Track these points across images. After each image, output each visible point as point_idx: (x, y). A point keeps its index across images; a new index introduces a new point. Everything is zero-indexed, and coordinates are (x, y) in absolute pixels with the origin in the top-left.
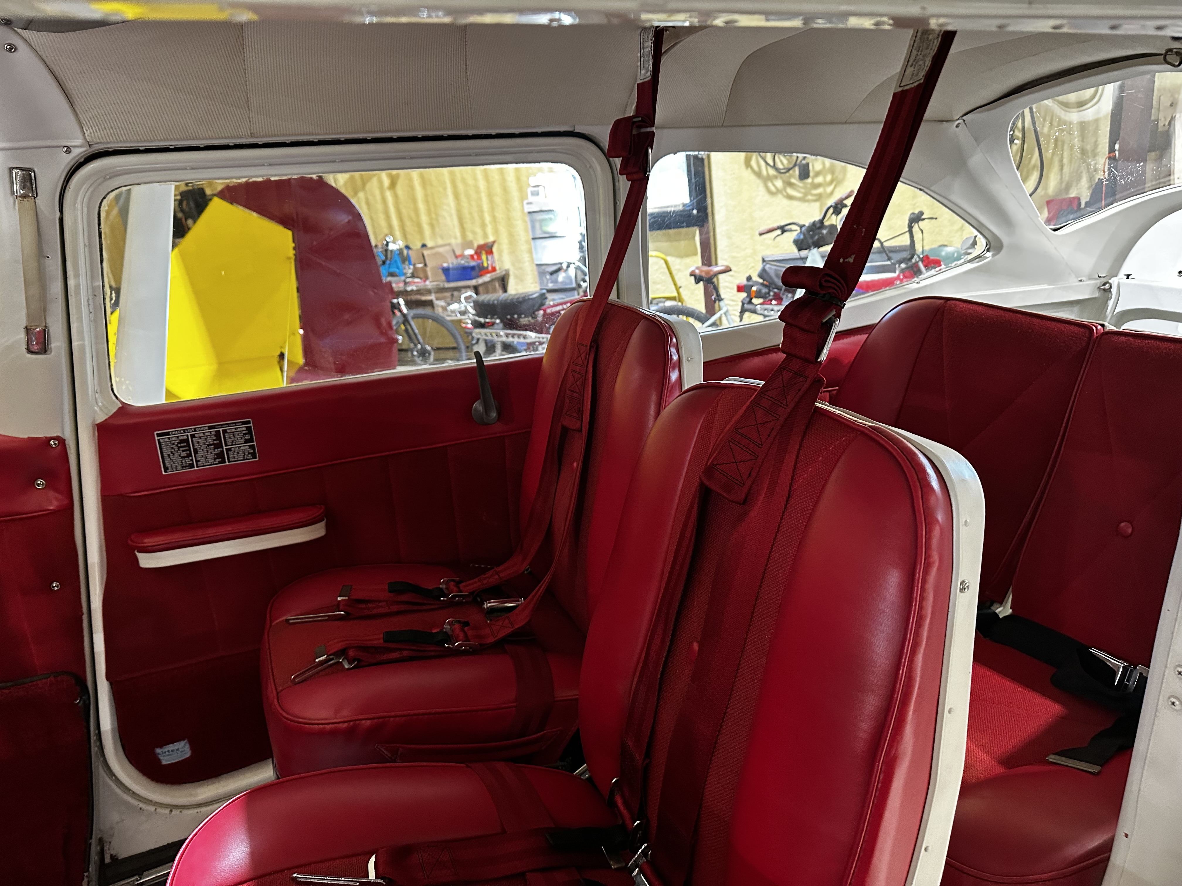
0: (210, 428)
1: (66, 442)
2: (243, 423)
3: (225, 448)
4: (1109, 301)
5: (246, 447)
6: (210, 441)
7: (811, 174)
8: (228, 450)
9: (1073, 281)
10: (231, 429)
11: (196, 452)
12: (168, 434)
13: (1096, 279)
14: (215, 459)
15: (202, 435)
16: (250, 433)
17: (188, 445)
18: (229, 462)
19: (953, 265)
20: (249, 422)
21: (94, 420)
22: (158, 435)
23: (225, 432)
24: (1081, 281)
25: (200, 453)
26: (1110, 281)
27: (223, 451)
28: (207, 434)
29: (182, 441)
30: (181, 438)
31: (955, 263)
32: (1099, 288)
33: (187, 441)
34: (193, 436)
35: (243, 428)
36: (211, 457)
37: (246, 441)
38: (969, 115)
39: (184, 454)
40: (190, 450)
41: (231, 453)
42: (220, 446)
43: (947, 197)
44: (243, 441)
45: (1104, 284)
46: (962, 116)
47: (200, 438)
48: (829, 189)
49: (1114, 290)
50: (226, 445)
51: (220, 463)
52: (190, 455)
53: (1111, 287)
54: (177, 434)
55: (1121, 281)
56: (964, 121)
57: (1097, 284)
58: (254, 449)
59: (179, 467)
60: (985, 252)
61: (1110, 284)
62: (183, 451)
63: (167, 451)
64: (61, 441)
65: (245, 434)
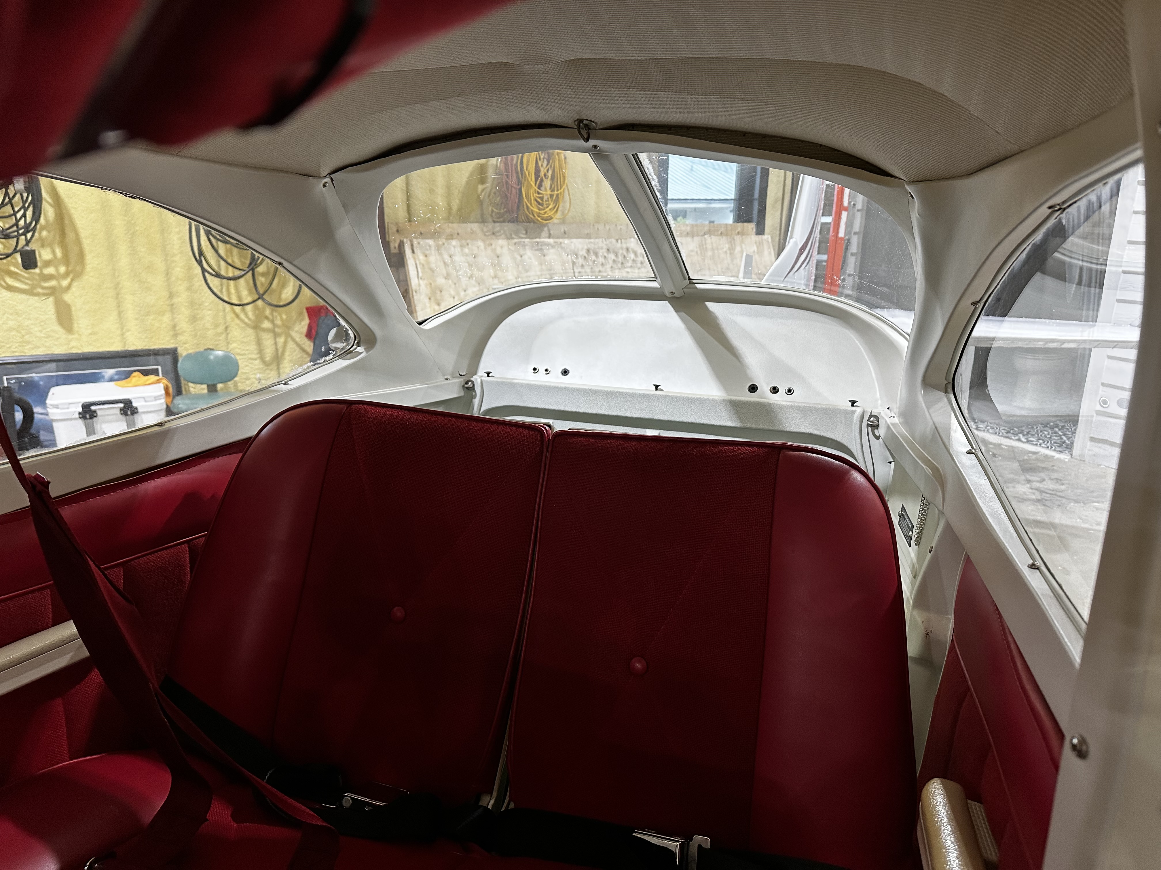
4: (474, 400)
7: (39, 264)
9: (440, 380)
13: (457, 377)
19: (322, 361)
24: (447, 379)
26: (472, 379)
31: (323, 359)
32: (463, 386)
38: (338, 173)
43: (313, 276)
45: (467, 383)
46: (330, 174)
48: (65, 283)
49: (478, 389)
53: (474, 385)
55: (483, 378)
56: (332, 180)
57: (461, 381)
60: (355, 347)
61: (473, 383)
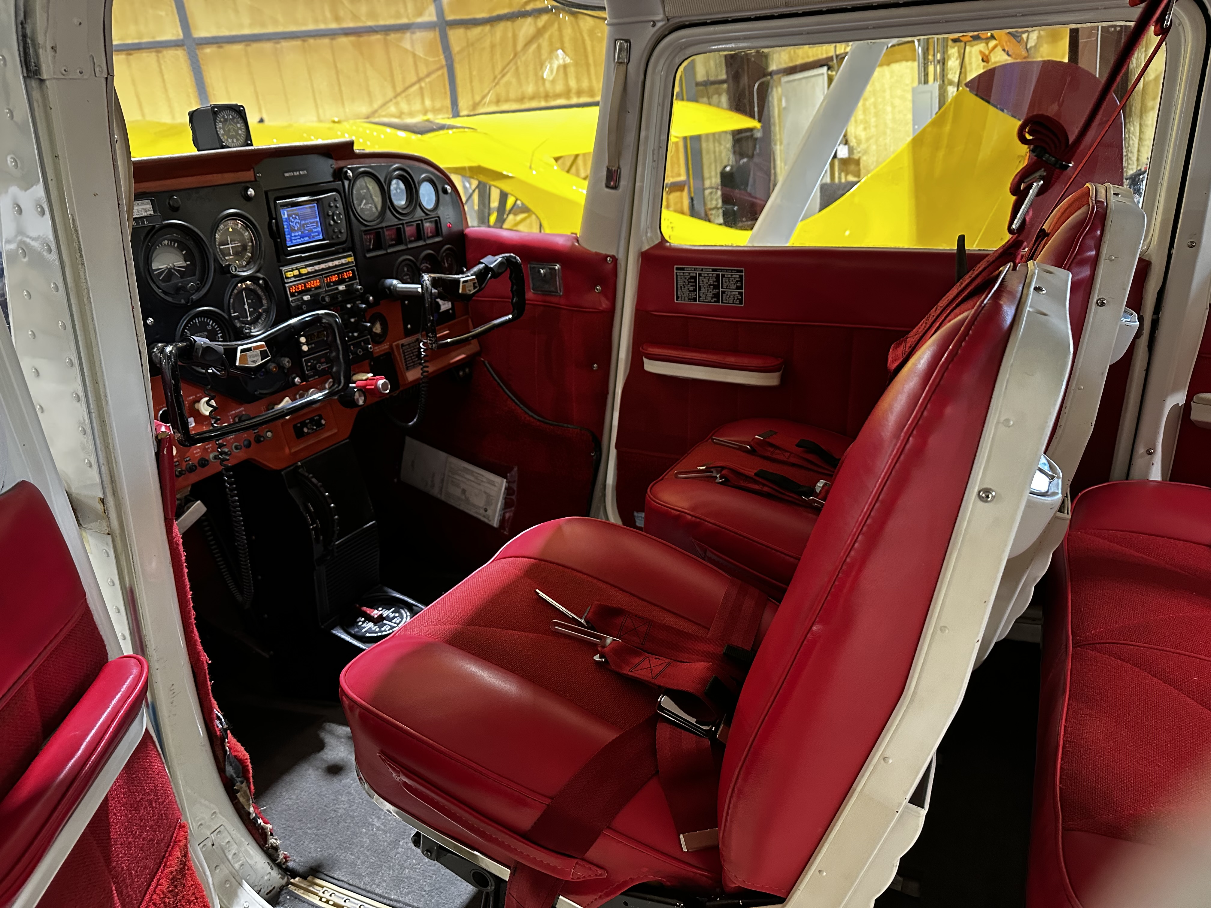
0: (714, 270)
1: (618, 262)
2: (738, 271)
3: (721, 290)
5: (736, 293)
6: (711, 282)
8: (723, 292)
10: (729, 274)
11: (700, 289)
12: (683, 269)
14: (712, 298)
15: (706, 275)
16: (741, 281)
17: (695, 282)
18: (722, 302)
20: (742, 271)
21: (641, 248)
22: (677, 269)
23: (723, 276)
25: (703, 290)
27: (719, 292)
28: (711, 275)
29: (692, 277)
30: (692, 275)
33: (695, 278)
34: (700, 275)
35: (737, 276)
36: (710, 295)
37: (738, 288)
39: (691, 288)
40: (696, 286)
41: (724, 295)
42: (716, 287)
44: (735, 287)
47: (705, 277)
50: (722, 288)
51: (715, 302)
52: (695, 290)
54: (690, 270)
58: (742, 296)
59: (687, 299)
62: (692, 286)
63: (680, 283)
64: (615, 259)
65: (737, 281)
